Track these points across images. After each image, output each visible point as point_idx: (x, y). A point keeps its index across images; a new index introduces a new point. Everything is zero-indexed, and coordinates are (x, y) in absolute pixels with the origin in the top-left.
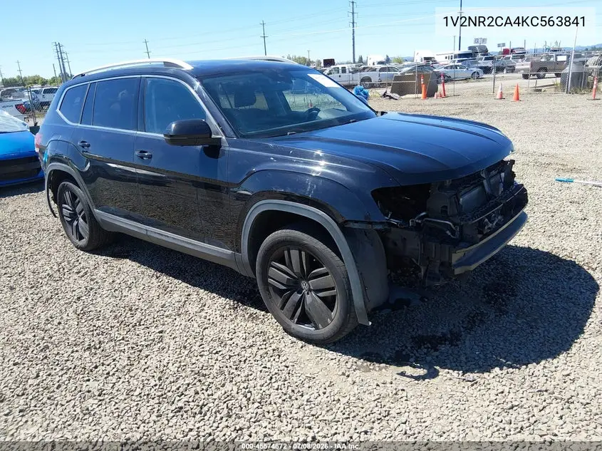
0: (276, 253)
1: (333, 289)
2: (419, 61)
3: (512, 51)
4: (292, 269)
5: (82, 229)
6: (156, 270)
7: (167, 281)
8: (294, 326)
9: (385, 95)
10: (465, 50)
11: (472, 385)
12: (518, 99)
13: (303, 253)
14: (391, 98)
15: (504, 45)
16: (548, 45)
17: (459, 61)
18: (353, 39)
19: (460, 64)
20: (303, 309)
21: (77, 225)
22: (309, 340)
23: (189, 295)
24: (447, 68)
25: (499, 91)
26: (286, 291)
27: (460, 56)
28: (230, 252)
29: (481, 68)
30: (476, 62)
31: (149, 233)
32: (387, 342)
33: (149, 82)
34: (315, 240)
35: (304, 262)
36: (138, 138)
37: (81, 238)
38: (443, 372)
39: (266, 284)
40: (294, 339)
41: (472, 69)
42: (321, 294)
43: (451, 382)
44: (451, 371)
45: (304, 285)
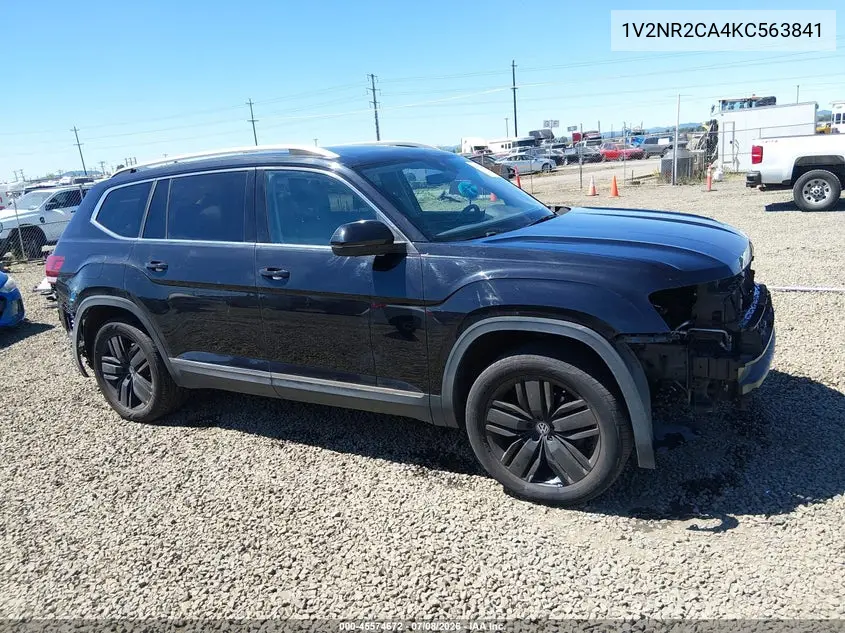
0: (502, 388)
1: (592, 427)
2: (468, 151)
3: (584, 136)
4: (527, 409)
5: (140, 388)
6: (273, 437)
7: (299, 450)
8: (528, 486)
9: (443, 197)
10: (524, 135)
11: (785, 528)
12: (616, 194)
13: (546, 385)
14: (451, 199)
15: (575, 128)
16: (628, 126)
17: (520, 151)
18: (377, 124)
19: (523, 153)
20: (544, 459)
21: (130, 384)
22: (552, 502)
23: (344, 464)
24: (510, 159)
25: (591, 186)
26: (514, 439)
27: (520, 143)
28: (420, 395)
29: (552, 158)
30: (544, 151)
31: (276, 383)
32: (652, 494)
33: (270, 177)
34: (568, 365)
35: (547, 395)
36: (259, 252)
37: (136, 402)
38: (742, 519)
39: (482, 431)
40: (530, 504)
41: (541, 160)
42: (572, 437)
43: (759, 529)
44: (751, 516)
45: (542, 428)
